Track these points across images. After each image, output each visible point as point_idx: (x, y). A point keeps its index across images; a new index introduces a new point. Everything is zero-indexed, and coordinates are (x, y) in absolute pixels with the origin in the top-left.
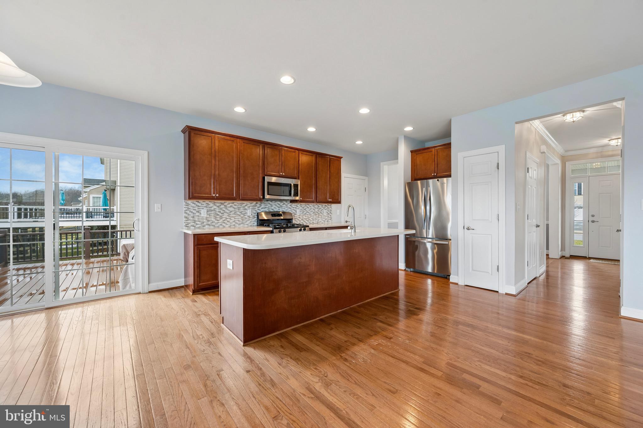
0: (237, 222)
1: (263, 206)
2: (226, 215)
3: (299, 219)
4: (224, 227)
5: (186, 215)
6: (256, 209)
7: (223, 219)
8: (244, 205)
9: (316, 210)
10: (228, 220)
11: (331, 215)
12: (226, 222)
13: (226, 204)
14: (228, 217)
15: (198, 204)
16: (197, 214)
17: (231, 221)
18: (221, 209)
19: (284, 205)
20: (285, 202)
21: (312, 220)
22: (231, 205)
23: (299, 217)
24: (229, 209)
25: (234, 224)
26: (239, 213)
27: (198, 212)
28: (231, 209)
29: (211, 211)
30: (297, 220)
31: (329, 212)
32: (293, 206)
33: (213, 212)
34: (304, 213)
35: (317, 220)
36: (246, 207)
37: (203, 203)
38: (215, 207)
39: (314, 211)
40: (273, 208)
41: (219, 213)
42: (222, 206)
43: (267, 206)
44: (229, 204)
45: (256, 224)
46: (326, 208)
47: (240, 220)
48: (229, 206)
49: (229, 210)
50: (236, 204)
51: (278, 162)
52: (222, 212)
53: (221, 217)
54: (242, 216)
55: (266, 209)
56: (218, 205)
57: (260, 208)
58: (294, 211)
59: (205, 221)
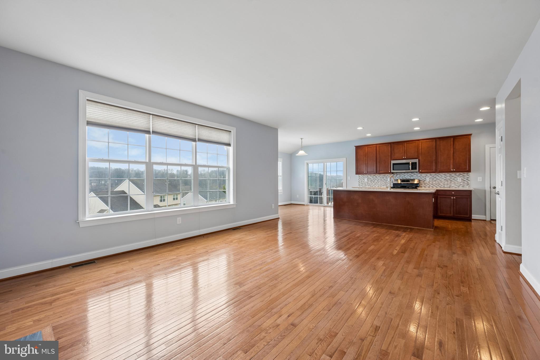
0: (382, 184)
1: (398, 176)
3: (428, 184)
4: (375, 186)
5: (359, 181)
6: (393, 178)
8: (386, 176)
9: (448, 178)
10: (378, 183)
11: (469, 181)
12: (376, 184)
13: (376, 176)
14: (377, 182)
15: (364, 176)
16: (363, 180)
18: (374, 178)
19: (415, 175)
20: (415, 173)
21: (442, 185)
22: (379, 176)
23: (429, 183)
24: (378, 178)
26: (383, 180)
27: (363, 179)
28: (379, 178)
29: (369, 179)
30: (426, 184)
31: (465, 179)
32: (423, 176)
34: (434, 180)
35: (449, 185)
36: (387, 177)
37: (366, 176)
38: (371, 177)
39: (445, 178)
41: (373, 180)
43: (401, 176)
44: (378, 175)
46: (461, 176)
47: (384, 183)
48: (378, 176)
49: (378, 179)
51: (402, 151)
52: (374, 179)
53: (374, 182)
54: (385, 181)
55: (401, 177)
56: (372, 176)
57: (396, 177)
58: (424, 179)
59: (366, 183)
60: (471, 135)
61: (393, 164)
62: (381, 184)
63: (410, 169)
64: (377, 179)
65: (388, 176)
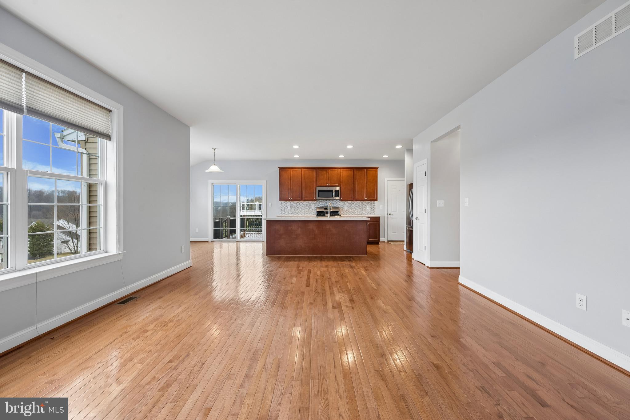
1: (321, 203)
2: (300, 209)
3: (346, 211)
4: (299, 214)
5: (281, 208)
6: (317, 205)
7: (298, 210)
9: (361, 206)
11: (374, 209)
12: (300, 212)
13: (300, 203)
14: (301, 210)
15: (287, 203)
16: (286, 208)
17: (303, 212)
18: (297, 205)
19: (335, 203)
20: (335, 201)
21: (356, 212)
22: (302, 203)
23: (347, 210)
24: (301, 205)
25: (304, 213)
26: (307, 207)
27: (286, 207)
28: (303, 205)
29: (293, 206)
30: (344, 212)
31: (372, 207)
32: (342, 203)
33: (293, 207)
34: (351, 207)
35: (361, 212)
36: (311, 204)
37: (289, 202)
38: (295, 204)
39: (358, 206)
40: (327, 204)
41: (296, 207)
42: (298, 204)
43: (324, 204)
44: (301, 202)
45: (316, 213)
46: (370, 204)
47: (307, 211)
48: (301, 203)
50: (305, 202)
51: (326, 178)
52: (298, 207)
54: (309, 209)
56: (296, 203)
57: (319, 205)
58: (342, 206)
59: (289, 211)
60: (377, 168)
61: (318, 190)
62: (304, 212)
63: (334, 196)
64: (301, 206)
65: (311, 203)
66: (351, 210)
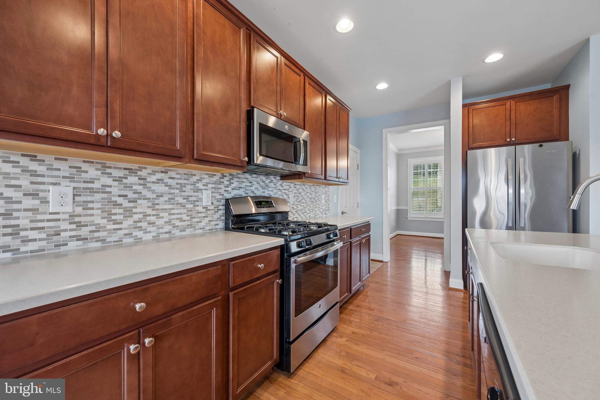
0: (178, 223)
1: (235, 183)
2: (143, 206)
6: (222, 191)
7: (136, 217)
8: (195, 179)
9: (313, 195)
10: (152, 219)
11: (329, 203)
12: (144, 225)
13: (143, 173)
14: (149, 211)
16: (29, 203)
17: (160, 222)
18: (129, 187)
19: (272, 185)
21: (308, 212)
22: (159, 176)
23: (293, 208)
24: (154, 187)
25: (167, 228)
26: (181, 200)
27: (32, 195)
28: (161, 188)
29: (92, 191)
31: (327, 199)
32: (285, 187)
33: (98, 197)
34: (299, 200)
35: (314, 213)
36: (200, 185)
37: (57, 164)
38: (108, 181)
39: (310, 196)
40: (253, 188)
41: (120, 200)
42: (132, 179)
43: (243, 185)
44: (154, 173)
45: (222, 225)
46: (324, 191)
47: (185, 217)
48: (154, 178)
49: (153, 192)
50: (173, 174)
51: (275, 85)
52: (131, 195)
53: (128, 213)
54: (190, 206)
55: (242, 190)
56: (116, 173)
57: (229, 189)
58: (286, 197)
59: (64, 225)
62: (169, 222)
64: (149, 195)
65: (200, 180)
66: (300, 208)
